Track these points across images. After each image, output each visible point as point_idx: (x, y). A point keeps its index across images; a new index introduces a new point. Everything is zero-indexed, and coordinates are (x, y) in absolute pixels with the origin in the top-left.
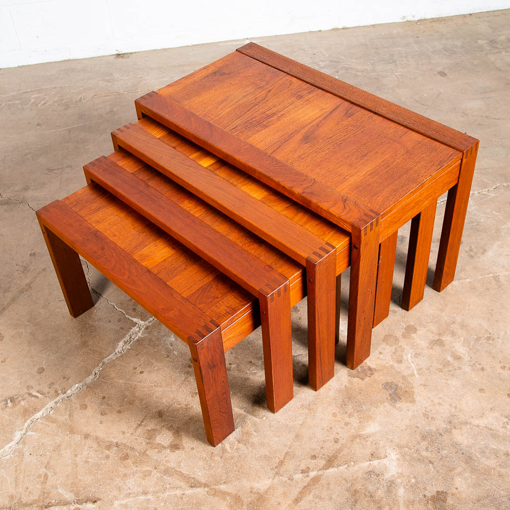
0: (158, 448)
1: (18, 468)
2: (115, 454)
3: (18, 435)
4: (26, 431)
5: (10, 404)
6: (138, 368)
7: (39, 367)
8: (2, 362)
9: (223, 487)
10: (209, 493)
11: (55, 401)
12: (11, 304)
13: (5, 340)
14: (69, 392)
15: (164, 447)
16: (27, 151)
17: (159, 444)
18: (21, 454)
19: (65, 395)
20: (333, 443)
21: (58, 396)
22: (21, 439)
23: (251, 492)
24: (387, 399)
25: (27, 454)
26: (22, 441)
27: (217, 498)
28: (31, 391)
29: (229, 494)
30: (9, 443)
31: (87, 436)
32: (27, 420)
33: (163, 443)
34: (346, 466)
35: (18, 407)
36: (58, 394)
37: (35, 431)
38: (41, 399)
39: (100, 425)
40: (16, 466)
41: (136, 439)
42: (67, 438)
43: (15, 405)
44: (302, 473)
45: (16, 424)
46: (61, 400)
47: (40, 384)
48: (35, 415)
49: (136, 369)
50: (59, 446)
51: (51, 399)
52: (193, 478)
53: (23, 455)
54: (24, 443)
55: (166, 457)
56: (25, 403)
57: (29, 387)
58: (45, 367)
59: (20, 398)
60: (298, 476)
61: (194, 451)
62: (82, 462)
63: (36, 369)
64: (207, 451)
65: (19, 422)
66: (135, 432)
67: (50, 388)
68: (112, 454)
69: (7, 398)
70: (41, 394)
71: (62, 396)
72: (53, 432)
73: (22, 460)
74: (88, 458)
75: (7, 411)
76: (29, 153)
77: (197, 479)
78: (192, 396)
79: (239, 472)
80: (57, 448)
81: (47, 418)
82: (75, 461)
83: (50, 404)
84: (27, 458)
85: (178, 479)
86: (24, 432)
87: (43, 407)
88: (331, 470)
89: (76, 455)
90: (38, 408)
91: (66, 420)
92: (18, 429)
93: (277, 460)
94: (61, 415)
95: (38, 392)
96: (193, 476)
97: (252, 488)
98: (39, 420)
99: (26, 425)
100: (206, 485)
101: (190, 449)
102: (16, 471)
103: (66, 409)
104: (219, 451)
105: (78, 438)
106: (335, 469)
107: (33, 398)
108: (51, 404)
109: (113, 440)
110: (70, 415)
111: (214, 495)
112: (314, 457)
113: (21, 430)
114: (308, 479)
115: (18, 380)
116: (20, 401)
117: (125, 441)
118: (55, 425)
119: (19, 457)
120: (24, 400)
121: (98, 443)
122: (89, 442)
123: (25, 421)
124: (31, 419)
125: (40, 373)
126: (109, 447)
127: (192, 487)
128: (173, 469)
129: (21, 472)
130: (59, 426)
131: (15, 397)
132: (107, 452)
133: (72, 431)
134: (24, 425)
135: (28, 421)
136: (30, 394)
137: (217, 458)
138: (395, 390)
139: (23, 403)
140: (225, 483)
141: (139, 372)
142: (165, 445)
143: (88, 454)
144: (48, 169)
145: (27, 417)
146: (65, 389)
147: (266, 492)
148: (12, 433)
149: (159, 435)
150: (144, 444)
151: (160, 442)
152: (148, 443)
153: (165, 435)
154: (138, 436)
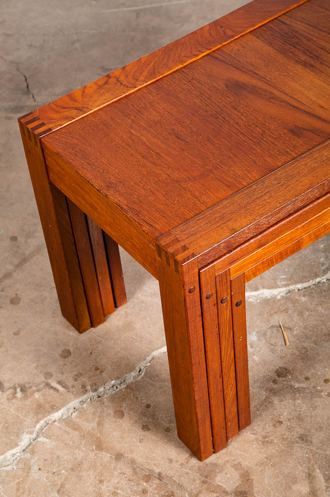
0: (217, 493)
1: (21, 485)
2: (156, 489)
3: (25, 440)
4: (38, 436)
5: (19, 394)
7: (63, 348)
8: (14, 334)
11: (80, 399)
12: (34, 255)
13: (21, 304)
14: (101, 389)
15: (226, 493)
16: (75, 37)
17: (218, 486)
18: (26, 467)
19: (95, 394)
21: (85, 394)
22: (29, 445)
25: (36, 468)
26: (31, 449)
28: (50, 381)
30: (12, 448)
31: (119, 457)
32: (41, 420)
33: (224, 486)
35: (30, 400)
36: (86, 391)
37: (49, 437)
38: (61, 394)
39: (139, 444)
40: (18, 483)
41: (187, 473)
42: (92, 455)
43: (25, 397)
45: (25, 423)
46: (89, 400)
47: (63, 373)
48: (52, 415)
50: (80, 464)
51: (77, 395)
53: (30, 469)
54: (33, 452)
56: (39, 397)
57: (48, 375)
58: (71, 350)
59: (34, 388)
62: (109, 492)
63: (60, 350)
65: (29, 421)
66: (187, 463)
67: (76, 380)
68: (151, 489)
69: (17, 386)
70: (63, 387)
71: (91, 394)
72: (74, 442)
73: (27, 476)
74: (118, 488)
75: (15, 403)
76: (78, 41)
78: (274, 426)
80: (76, 467)
81: (67, 421)
82: (100, 489)
83: (73, 402)
84: (35, 474)
86: (34, 436)
87: (63, 405)
89: (101, 482)
90: (57, 405)
91: (93, 430)
92: (26, 431)
94: (87, 420)
95: (59, 383)
98: (56, 423)
99: (38, 426)
102: (18, 489)
103: (94, 413)
105: (106, 457)
107: (52, 391)
108: (75, 403)
109: (155, 468)
110: (100, 424)
113: (31, 433)
115: (34, 363)
116: (34, 392)
117: (170, 473)
118: (77, 433)
119: (23, 470)
120: (38, 391)
121: (134, 469)
122: (121, 465)
123: (37, 422)
124: (46, 419)
125: (65, 357)
126: (148, 478)
129: (23, 493)
130: (83, 437)
131: (27, 386)
132: (145, 484)
133: (100, 446)
134: (35, 426)
135: (42, 422)
136: (48, 385)
139: (37, 395)
142: (227, 489)
143: (118, 483)
144: (102, 68)
145: (40, 416)
146: (96, 385)
148: (18, 435)
149: (220, 474)
150: (198, 482)
151: (220, 484)
152: (204, 482)
153: (229, 475)
154: (190, 469)
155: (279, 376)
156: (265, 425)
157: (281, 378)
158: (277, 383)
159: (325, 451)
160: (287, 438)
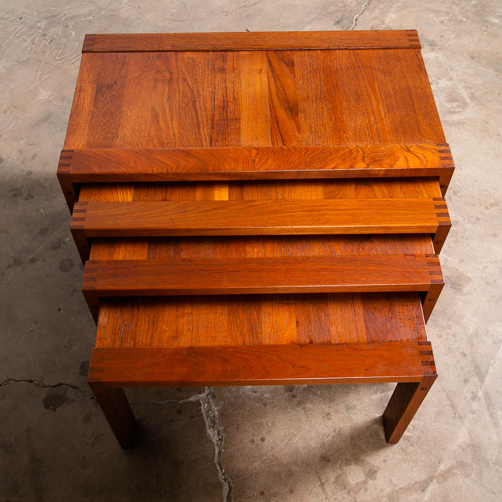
0: (361, 488)
6: (255, 439)
9: (442, 467)
10: (440, 482)
15: (365, 482)
17: (357, 484)
20: (464, 358)
23: (463, 449)
24: (454, 292)
27: (450, 480)
29: (452, 468)
33: (359, 480)
34: (491, 367)
41: (336, 499)
44: (474, 400)
49: (254, 441)
52: (416, 483)
55: (376, 489)
60: (475, 405)
61: (388, 461)
64: (397, 452)
66: (327, 494)
77: (418, 480)
78: (329, 419)
79: (437, 444)
85: (408, 496)
88: (487, 379)
93: (449, 408)
96: (413, 482)
97: (460, 446)
100: (431, 479)
101: (384, 464)
104: (405, 442)
106: (488, 376)
111: (445, 479)
112: (466, 381)
114: (483, 401)
127: (423, 491)
128: (393, 492)
137: (410, 449)
138: (451, 282)
140: (439, 462)
141: (260, 441)
142: (362, 480)
147: (471, 439)
149: (348, 477)
150: (346, 496)
151: (356, 482)
152: (349, 492)
153: (352, 472)
154: (333, 495)
155: (291, 391)
156: (325, 424)
157: (294, 391)
158: (296, 396)
159: (365, 401)
160: (343, 418)
